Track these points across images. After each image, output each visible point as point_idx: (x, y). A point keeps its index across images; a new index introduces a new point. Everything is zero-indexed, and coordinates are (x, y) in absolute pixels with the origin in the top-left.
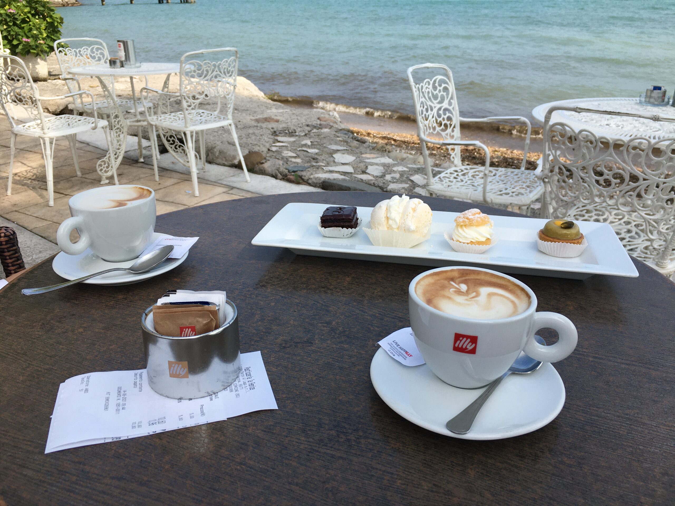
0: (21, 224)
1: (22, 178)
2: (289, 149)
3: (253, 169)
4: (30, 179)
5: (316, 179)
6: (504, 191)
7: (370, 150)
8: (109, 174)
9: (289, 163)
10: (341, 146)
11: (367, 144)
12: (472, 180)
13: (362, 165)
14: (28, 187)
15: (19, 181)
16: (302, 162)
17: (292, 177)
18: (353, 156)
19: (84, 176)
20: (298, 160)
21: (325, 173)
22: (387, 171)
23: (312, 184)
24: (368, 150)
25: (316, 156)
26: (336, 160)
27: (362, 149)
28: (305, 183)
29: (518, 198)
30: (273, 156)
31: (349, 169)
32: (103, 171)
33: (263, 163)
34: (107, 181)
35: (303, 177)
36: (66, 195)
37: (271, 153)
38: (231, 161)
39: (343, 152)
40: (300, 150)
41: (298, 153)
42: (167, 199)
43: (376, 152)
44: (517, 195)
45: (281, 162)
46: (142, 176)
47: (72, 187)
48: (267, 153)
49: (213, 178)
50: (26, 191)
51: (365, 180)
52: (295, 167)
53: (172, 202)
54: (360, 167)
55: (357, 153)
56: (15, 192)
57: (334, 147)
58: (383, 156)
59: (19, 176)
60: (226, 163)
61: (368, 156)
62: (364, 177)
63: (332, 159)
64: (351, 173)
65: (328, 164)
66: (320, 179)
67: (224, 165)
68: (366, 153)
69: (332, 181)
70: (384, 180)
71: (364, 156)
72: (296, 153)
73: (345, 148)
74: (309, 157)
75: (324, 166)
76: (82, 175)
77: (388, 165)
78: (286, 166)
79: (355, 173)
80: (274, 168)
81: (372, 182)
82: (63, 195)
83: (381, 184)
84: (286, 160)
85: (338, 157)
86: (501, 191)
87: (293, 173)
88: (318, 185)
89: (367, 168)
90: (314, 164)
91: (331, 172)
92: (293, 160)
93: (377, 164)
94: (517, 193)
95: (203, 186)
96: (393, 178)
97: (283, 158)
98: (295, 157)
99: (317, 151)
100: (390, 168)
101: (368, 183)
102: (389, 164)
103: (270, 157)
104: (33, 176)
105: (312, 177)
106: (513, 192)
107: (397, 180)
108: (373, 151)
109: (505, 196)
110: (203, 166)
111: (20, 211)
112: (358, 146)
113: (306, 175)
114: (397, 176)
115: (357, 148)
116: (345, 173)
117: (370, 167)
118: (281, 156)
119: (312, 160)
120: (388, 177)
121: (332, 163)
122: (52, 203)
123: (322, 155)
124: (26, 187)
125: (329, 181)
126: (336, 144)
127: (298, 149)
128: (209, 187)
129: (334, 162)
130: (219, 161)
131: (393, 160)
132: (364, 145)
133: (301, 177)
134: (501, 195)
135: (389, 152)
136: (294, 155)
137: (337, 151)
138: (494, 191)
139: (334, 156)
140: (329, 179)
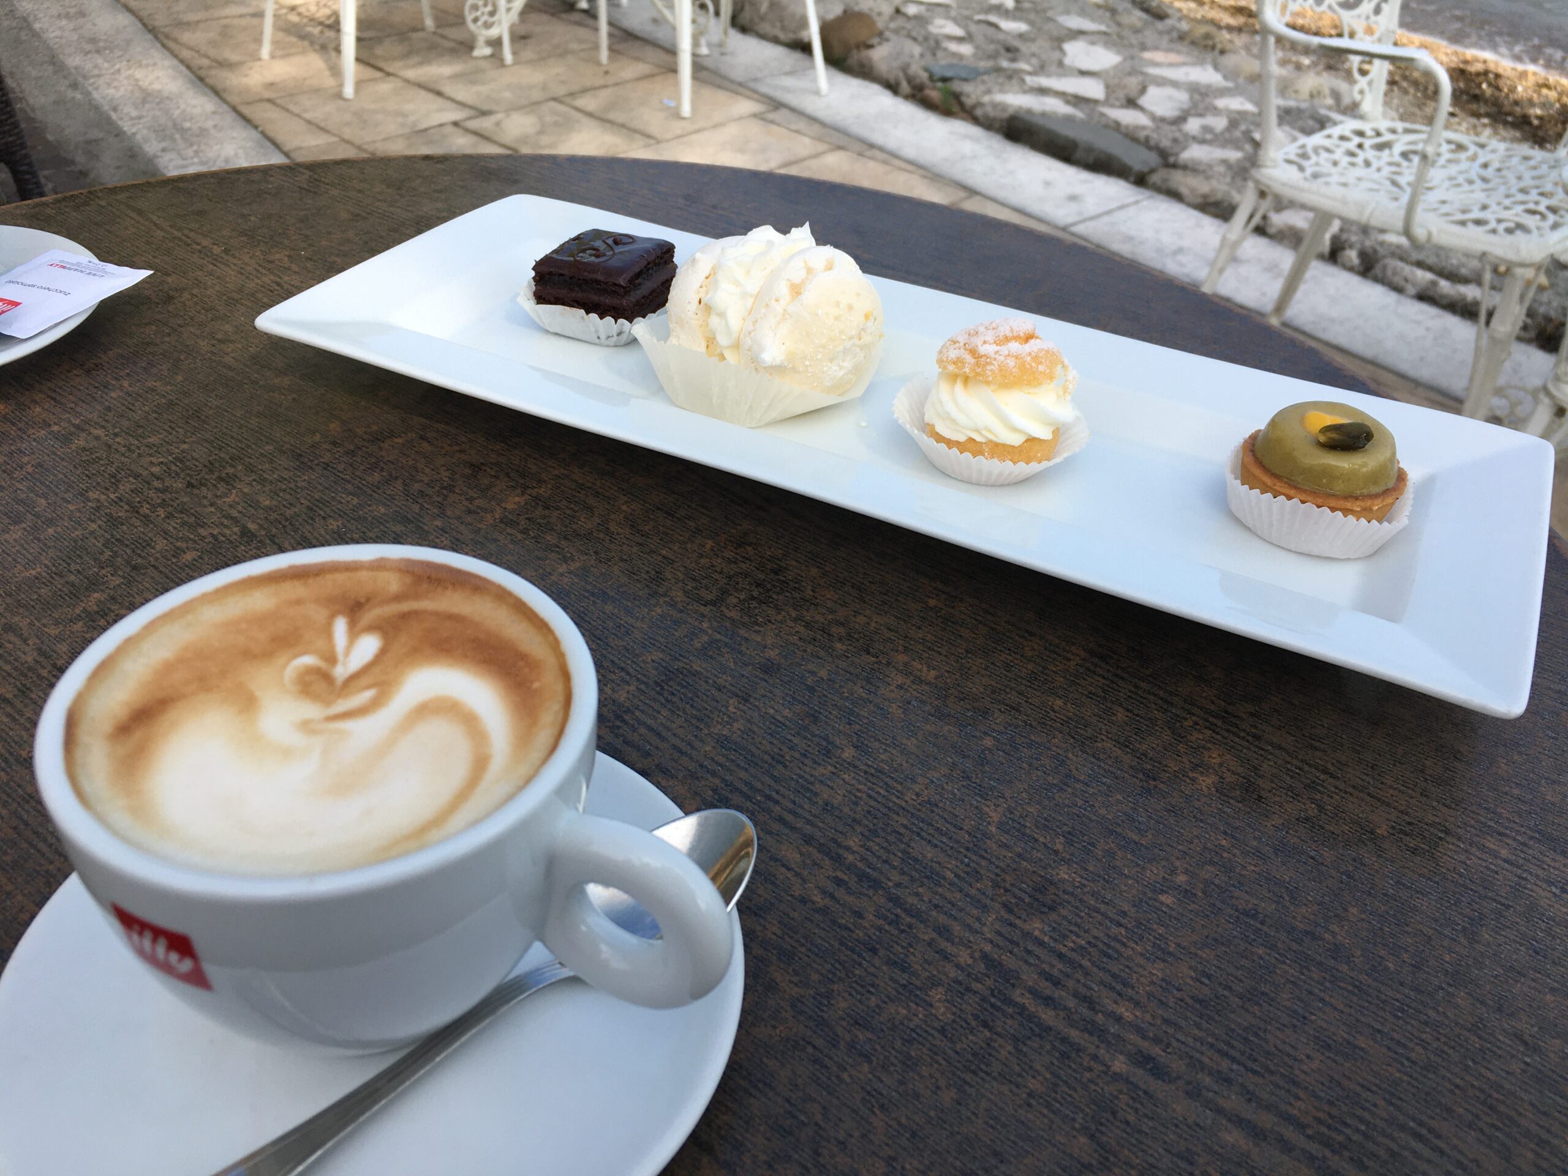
0: (271, 134)
1: (305, 21)
2: (953, 13)
3: (845, 59)
4: (321, 23)
5: (995, 105)
6: (1476, 214)
7: (1171, 41)
8: (494, 32)
9: (940, 54)
10: (1093, 20)
11: (1169, 22)
12: (1398, 165)
13: (1133, 82)
14: (312, 43)
15: (295, 25)
16: (975, 55)
17: (934, 94)
18: (1118, 53)
19: (440, 31)
20: (966, 49)
21: (1025, 92)
22: (1195, 105)
23: (982, 119)
24: (1164, 42)
25: (1017, 43)
26: (1067, 61)
27: (1150, 36)
28: (965, 115)
29: (1509, 238)
30: (903, 28)
31: (1093, 89)
32: (480, 23)
33: (871, 47)
34: (488, 51)
35: (964, 99)
36: (388, 74)
37: (900, 22)
38: (794, 32)
39: (1095, 38)
40: (980, 22)
41: (973, 28)
42: (611, 116)
43: (1185, 50)
44: (1509, 231)
45: (917, 50)
46: (575, 46)
47: (407, 55)
48: (892, 19)
49: (738, 74)
50: (304, 52)
51: (1127, 127)
52: (951, 66)
53: (623, 126)
54: (1125, 87)
55: (1131, 46)
56: (278, 53)
57: (1074, 22)
58: (1201, 63)
59: (299, 14)
60: (782, 36)
61: (1158, 56)
62: (1127, 117)
63: (1056, 55)
64: (1096, 102)
65: (1041, 69)
66: (1004, 107)
67: (776, 41)
68: (1156, 48)
69: (1034, 120)
70: (1180, 130)
71: (1147, 55)
72: (965, 27)
73: (1103, 28)
74: (998, 42)
75: (1030, 73)
76: (438, 27)
77: (1203, 91)
78: (929, 59)
79: (1107, 102)
80: (895, 64)
81: (1142, 134)
82: (378, 74)
83: (1165, 143)
84: (934, 45)
85: (1077, 53)
86: (1464, 212)
87: (940, 84)
88: (997, 125)
89: (1143, 90)
90: (1005, 64)
91: (1043, 91)
92: (953, 47)
93: (1175, 84)
94: (1512, 225)
95: (707, 92)
96: (1206, 129)
97: (926, 39)
98: (960, 40)
99: (1021, 27)
100: (1208, 100)
101: (1131, 136)
102: (1209, 86)
103: (896, 31)
104: (329, 17)
105: (986, 99)
106: (1499, 221)
107: (1216, 135)
108: (1179, 46)
109: (1473, 230)
110: (723, 37)
111: (278, 101)
112: (1139, 24)
113: (972, 92)
114: (1219, 123)
115: (1137, 31)
116: (1077, 100)
117: (1153, 91)
118: (923, 32)
119: (1003, 51)
120: (1193, 125)
121: (1053, 68)
122: (349, 91)
123: (1033, 40)
124: (306, 43)
125: (1028, 117)
126: (1083, 13)
127: (977, 17)
128: (721, 96)
129: (1061, 64)
130: (765, 27)
131: (1225, 77)
132: (1160, 25)
133: (957, 96)
134: (1463, 223)
135: (1222, 52)
136: (959, 32)
137: (1077, 34)
138: (1445, 209)
139: (1068, 47)
140: (1029, 111)
